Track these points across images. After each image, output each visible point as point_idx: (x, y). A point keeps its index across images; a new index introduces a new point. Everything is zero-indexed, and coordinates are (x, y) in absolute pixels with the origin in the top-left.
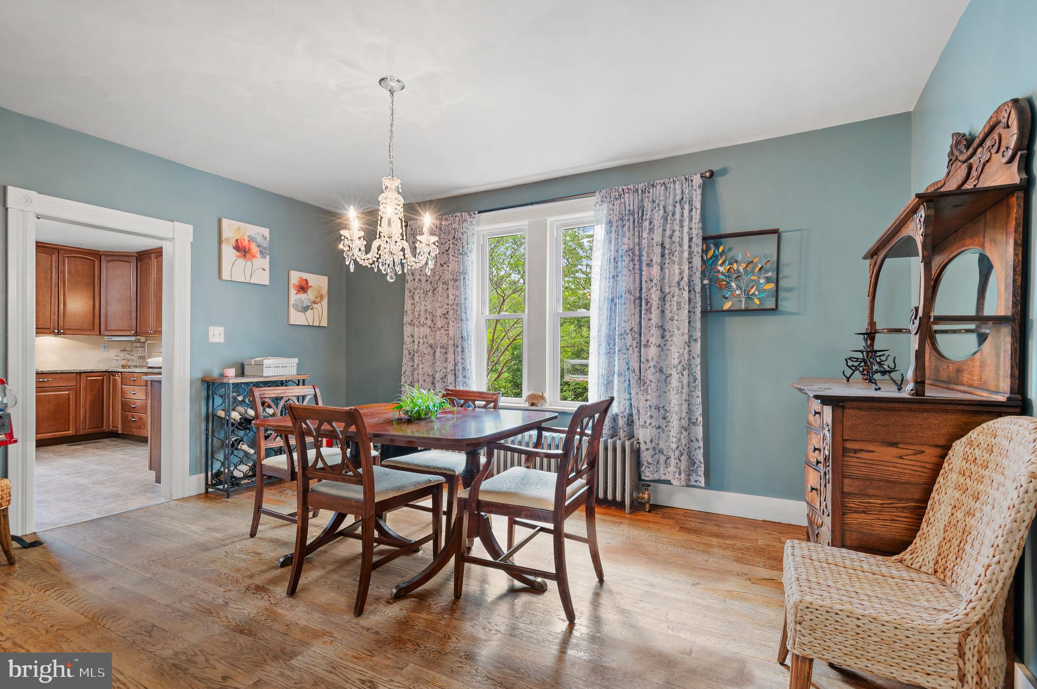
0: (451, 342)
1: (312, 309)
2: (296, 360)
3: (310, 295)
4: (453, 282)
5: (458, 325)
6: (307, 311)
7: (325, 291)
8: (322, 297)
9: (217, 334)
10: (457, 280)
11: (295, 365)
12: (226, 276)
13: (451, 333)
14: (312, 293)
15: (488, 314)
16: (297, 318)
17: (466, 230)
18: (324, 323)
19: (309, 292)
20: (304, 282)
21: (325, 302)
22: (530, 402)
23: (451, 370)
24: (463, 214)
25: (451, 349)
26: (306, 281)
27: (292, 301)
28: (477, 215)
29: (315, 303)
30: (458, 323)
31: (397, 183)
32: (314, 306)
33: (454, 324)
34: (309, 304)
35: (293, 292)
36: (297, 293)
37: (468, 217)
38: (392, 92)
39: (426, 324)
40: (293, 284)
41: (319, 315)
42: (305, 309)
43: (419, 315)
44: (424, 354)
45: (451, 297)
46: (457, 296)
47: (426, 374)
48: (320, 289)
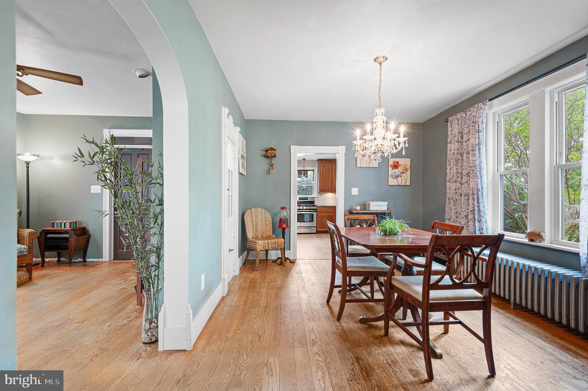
0: (471, 192)
1: (400, 177)
2: (387, 203)
3: (400, 169)
4: (472, 151)
5: (475, 180)
6: (398, 178)
7: (408, 166)
8: (407, 170)
9: (355, 191)
10: (474, 150)
11: (386, 205)
12: (358, 166)
13: (471, 186)
14: (401, 168)
15: (503, 170)
16: (392, 182)
17: (481, 115)
18: (408, 183)
19: (399, 167)
20: (397, 163)
21: (409, 172)
22: (529, 238)
23: (471, 211)
24: (479, 104)
25: (471, 197)
26: (398, 162)
27: (390, 174)
28: (488, 103)
29: (402, 173)
30: (475, 179)
31: (383, 110)
32: (402, 175)
33: (473, 180)
34: (399, 174)
35: (390, 168)
36: (392, 169)
37: (482, 106)
38: (380, 64)
39: (458, 181)
40: (390, 165)
41: (406, 179)
42: (397, 177)
43: (453, 175)
44: (457, 200)
45: (471, 162)
46: (474, 161)
47: (458, 213)
48: (406, 165)
